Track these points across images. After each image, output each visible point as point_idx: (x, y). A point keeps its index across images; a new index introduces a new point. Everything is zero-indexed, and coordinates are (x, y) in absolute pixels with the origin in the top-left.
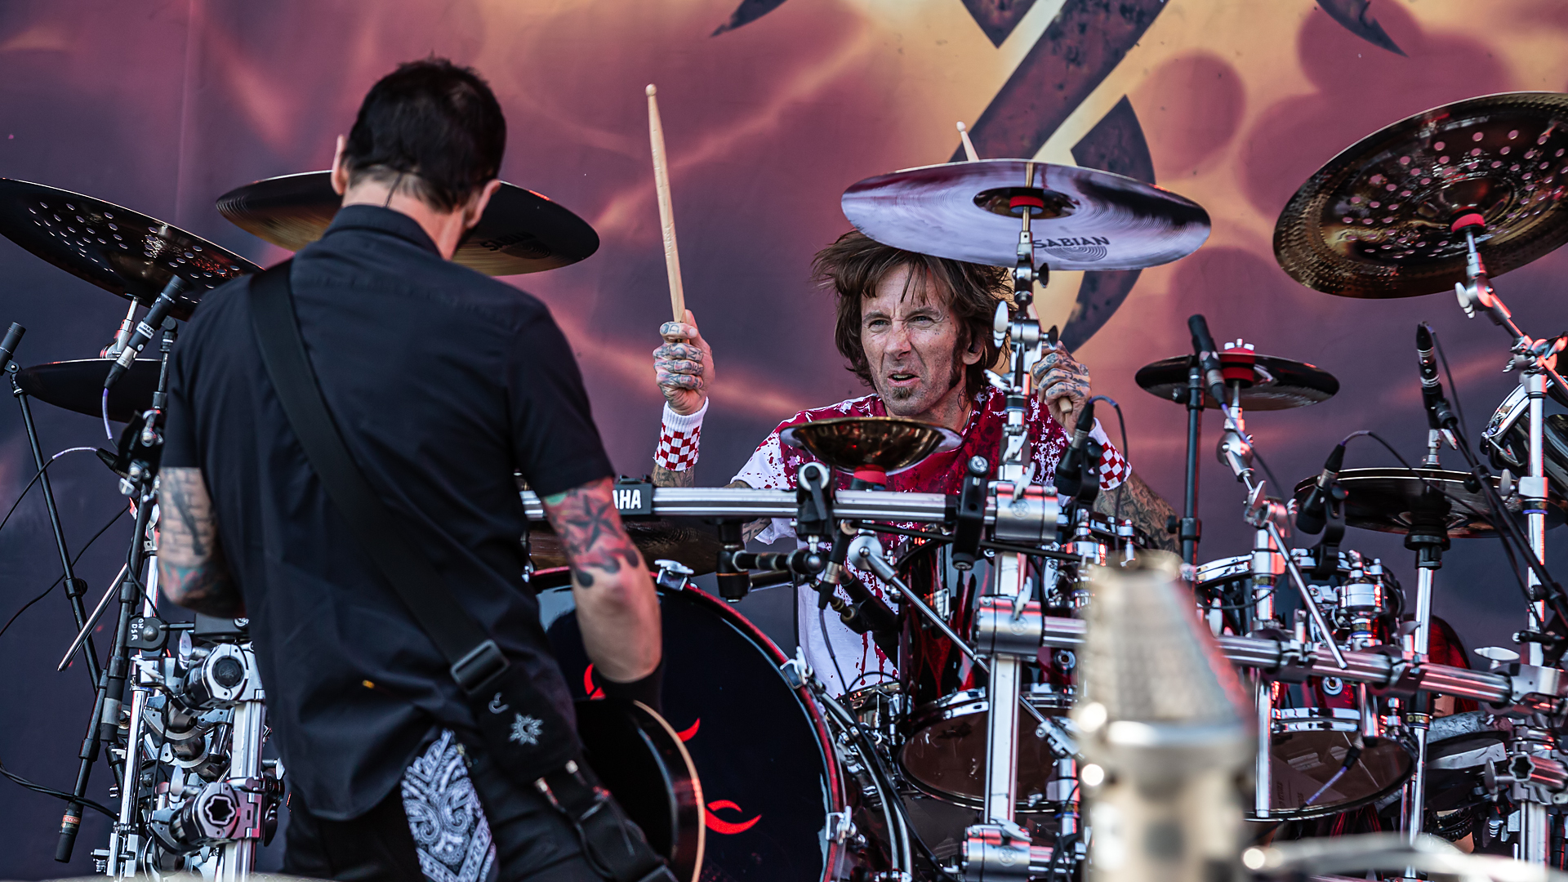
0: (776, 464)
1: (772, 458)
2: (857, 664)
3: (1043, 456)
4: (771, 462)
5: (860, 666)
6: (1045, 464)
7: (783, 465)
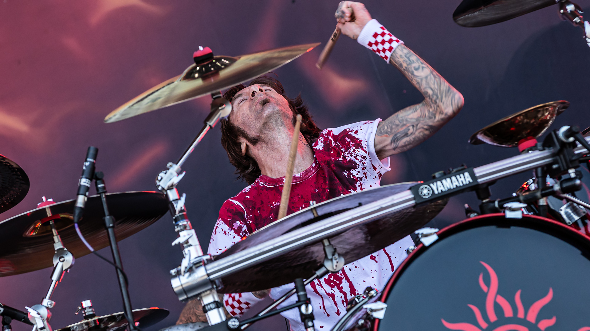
0: (229, 233)
1: (225, 232)
2: (320, 307)
3: (350, 156)
4: (225, 233)
5: (322, 307)
6: (354, 158)
7: (233, 231)
